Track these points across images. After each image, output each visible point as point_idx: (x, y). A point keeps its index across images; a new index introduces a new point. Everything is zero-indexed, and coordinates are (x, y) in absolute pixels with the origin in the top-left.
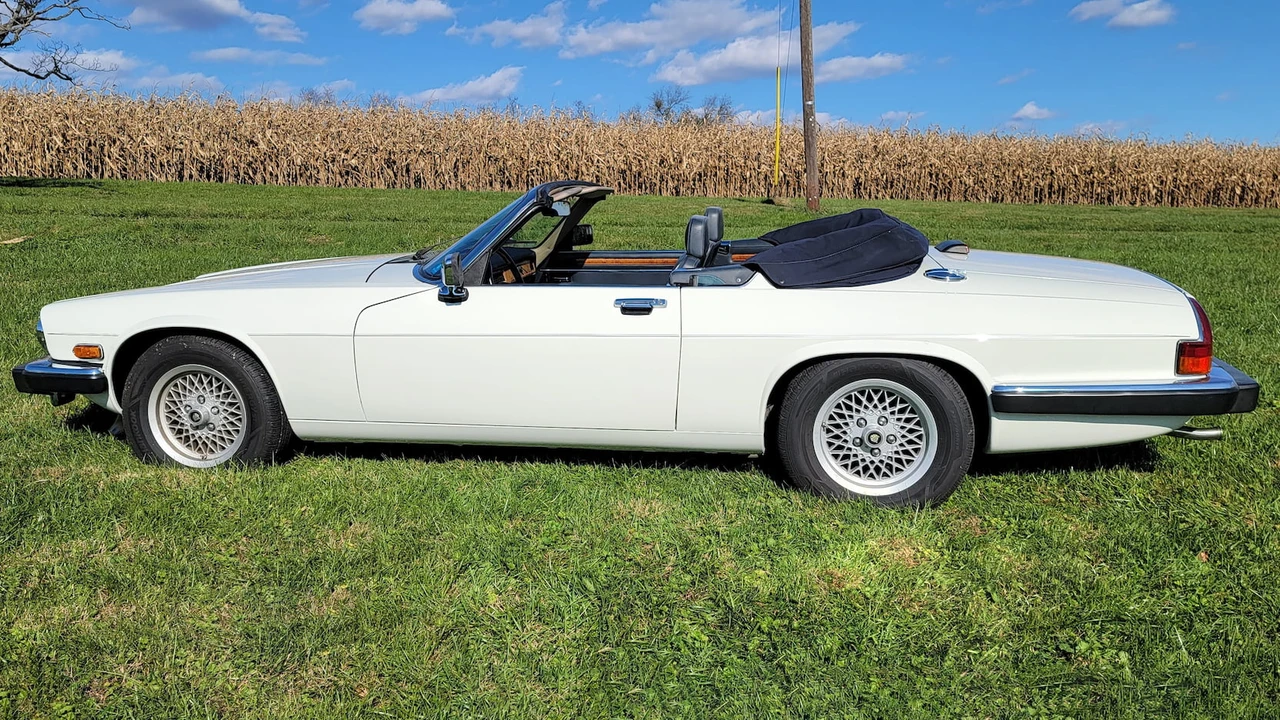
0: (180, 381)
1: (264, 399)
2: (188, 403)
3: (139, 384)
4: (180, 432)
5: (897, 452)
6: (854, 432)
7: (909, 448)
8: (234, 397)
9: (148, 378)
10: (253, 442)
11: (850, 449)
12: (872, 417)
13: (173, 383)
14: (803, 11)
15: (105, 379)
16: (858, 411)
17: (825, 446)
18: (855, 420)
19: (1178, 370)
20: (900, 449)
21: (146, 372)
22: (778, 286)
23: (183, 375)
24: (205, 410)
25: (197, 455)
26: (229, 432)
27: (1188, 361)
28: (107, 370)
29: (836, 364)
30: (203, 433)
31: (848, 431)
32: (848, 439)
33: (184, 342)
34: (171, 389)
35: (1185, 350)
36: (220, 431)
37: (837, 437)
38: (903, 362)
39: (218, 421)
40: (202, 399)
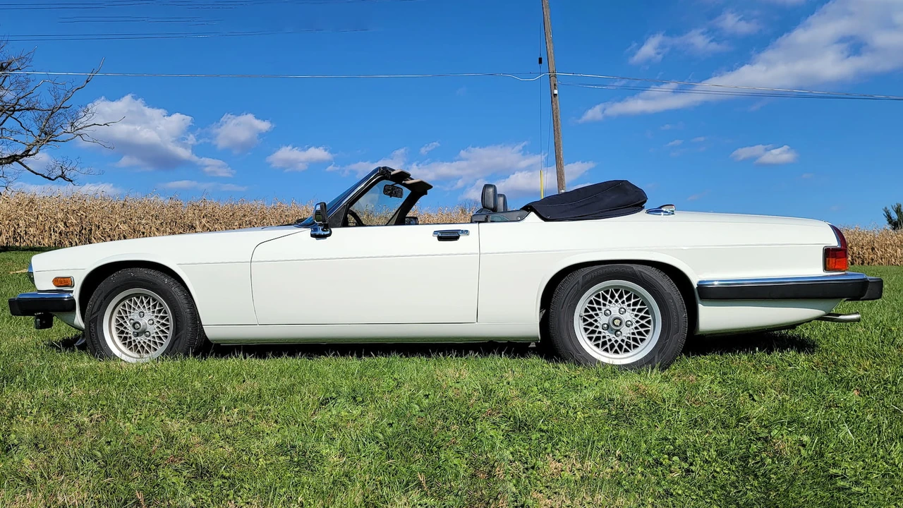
0: (127, 302)
1: (186, 311)
2: (132, 317)
3: (98, 303)
4: (125, 338)
5: (633, 334)
6: (603, 320)
7: (642, 330)
8: (165, 312)
9: (105, 299)
10: (177, 342)
11: (600, 332)
12: (614, 309)
13: (122, 303)
14: (556, 133)
15: (74, 300)
16: (604, 305)
17: (583, 331)
18: (603, 311)
19: (826, 268)
20: (635, 331)
21: (104, 295)
22: (546, 220)
23: (129, 297)
24: (144, 321)
25: (136, 355)
26: (160, 338)
27: (832, 260)
28: (76, 295)
29: (588, 270)
30: (142, 339)
31: (598, 319)
32: (598, 325)
33: (131, 273)
34: (120, 308)
35: (829, 253)
36: (154, 337)
37: (591, 324)
38: (635, 267)
39: (152, 329)
40: (142, 315)
